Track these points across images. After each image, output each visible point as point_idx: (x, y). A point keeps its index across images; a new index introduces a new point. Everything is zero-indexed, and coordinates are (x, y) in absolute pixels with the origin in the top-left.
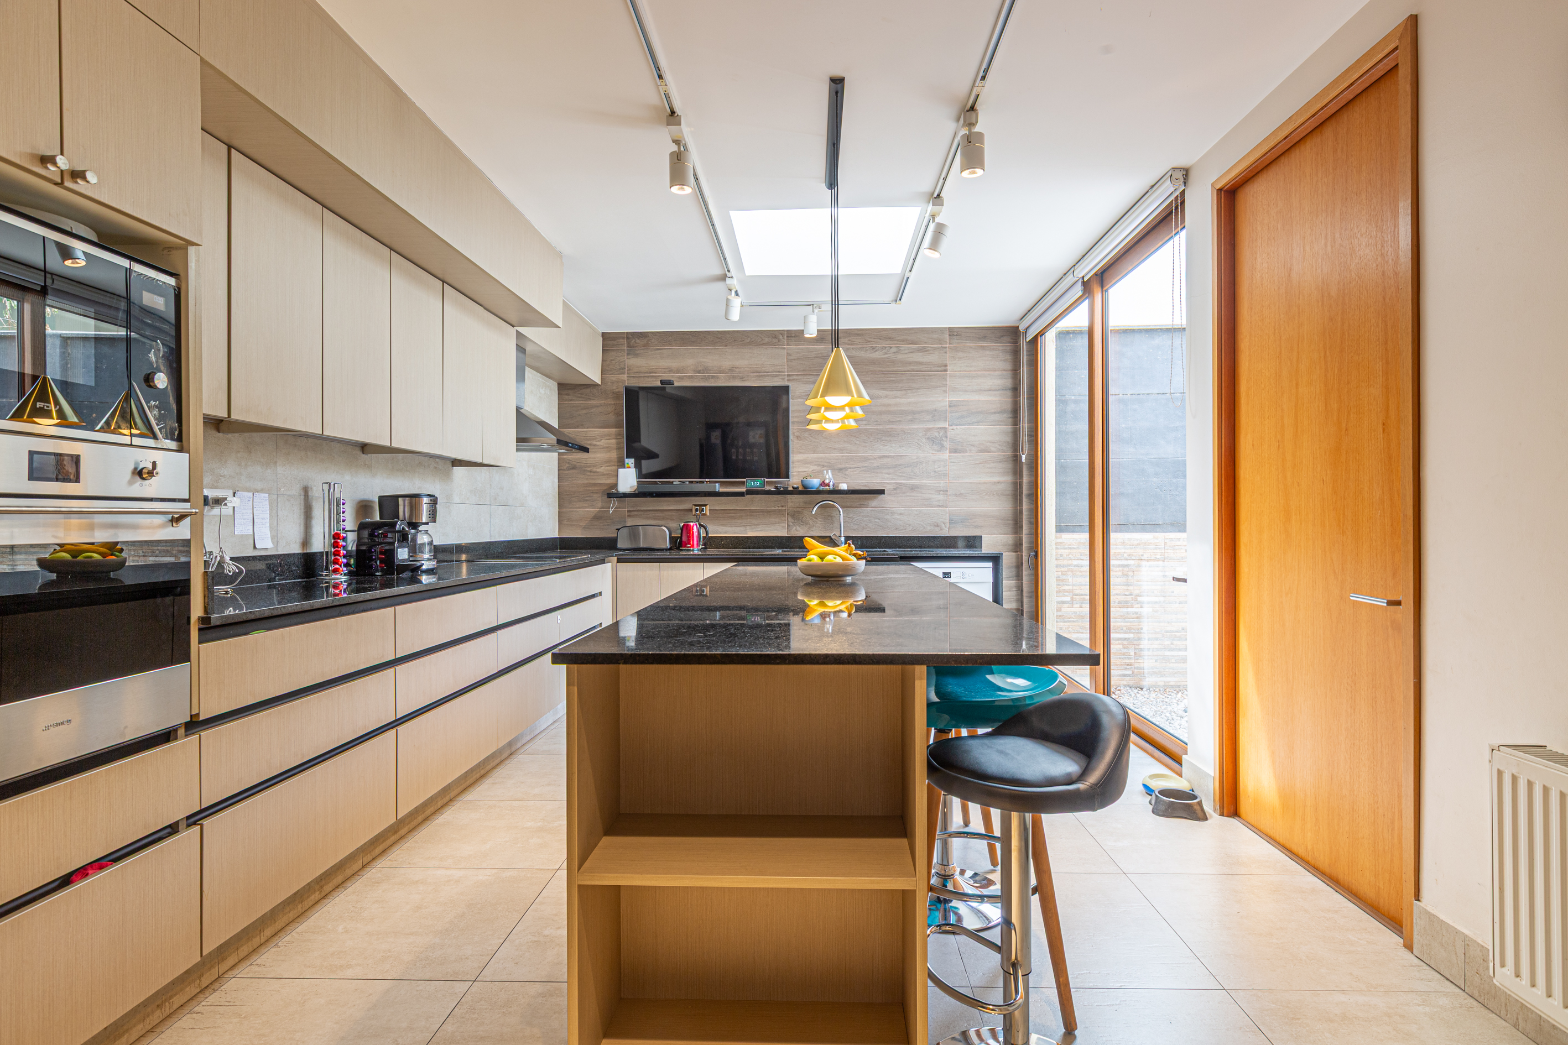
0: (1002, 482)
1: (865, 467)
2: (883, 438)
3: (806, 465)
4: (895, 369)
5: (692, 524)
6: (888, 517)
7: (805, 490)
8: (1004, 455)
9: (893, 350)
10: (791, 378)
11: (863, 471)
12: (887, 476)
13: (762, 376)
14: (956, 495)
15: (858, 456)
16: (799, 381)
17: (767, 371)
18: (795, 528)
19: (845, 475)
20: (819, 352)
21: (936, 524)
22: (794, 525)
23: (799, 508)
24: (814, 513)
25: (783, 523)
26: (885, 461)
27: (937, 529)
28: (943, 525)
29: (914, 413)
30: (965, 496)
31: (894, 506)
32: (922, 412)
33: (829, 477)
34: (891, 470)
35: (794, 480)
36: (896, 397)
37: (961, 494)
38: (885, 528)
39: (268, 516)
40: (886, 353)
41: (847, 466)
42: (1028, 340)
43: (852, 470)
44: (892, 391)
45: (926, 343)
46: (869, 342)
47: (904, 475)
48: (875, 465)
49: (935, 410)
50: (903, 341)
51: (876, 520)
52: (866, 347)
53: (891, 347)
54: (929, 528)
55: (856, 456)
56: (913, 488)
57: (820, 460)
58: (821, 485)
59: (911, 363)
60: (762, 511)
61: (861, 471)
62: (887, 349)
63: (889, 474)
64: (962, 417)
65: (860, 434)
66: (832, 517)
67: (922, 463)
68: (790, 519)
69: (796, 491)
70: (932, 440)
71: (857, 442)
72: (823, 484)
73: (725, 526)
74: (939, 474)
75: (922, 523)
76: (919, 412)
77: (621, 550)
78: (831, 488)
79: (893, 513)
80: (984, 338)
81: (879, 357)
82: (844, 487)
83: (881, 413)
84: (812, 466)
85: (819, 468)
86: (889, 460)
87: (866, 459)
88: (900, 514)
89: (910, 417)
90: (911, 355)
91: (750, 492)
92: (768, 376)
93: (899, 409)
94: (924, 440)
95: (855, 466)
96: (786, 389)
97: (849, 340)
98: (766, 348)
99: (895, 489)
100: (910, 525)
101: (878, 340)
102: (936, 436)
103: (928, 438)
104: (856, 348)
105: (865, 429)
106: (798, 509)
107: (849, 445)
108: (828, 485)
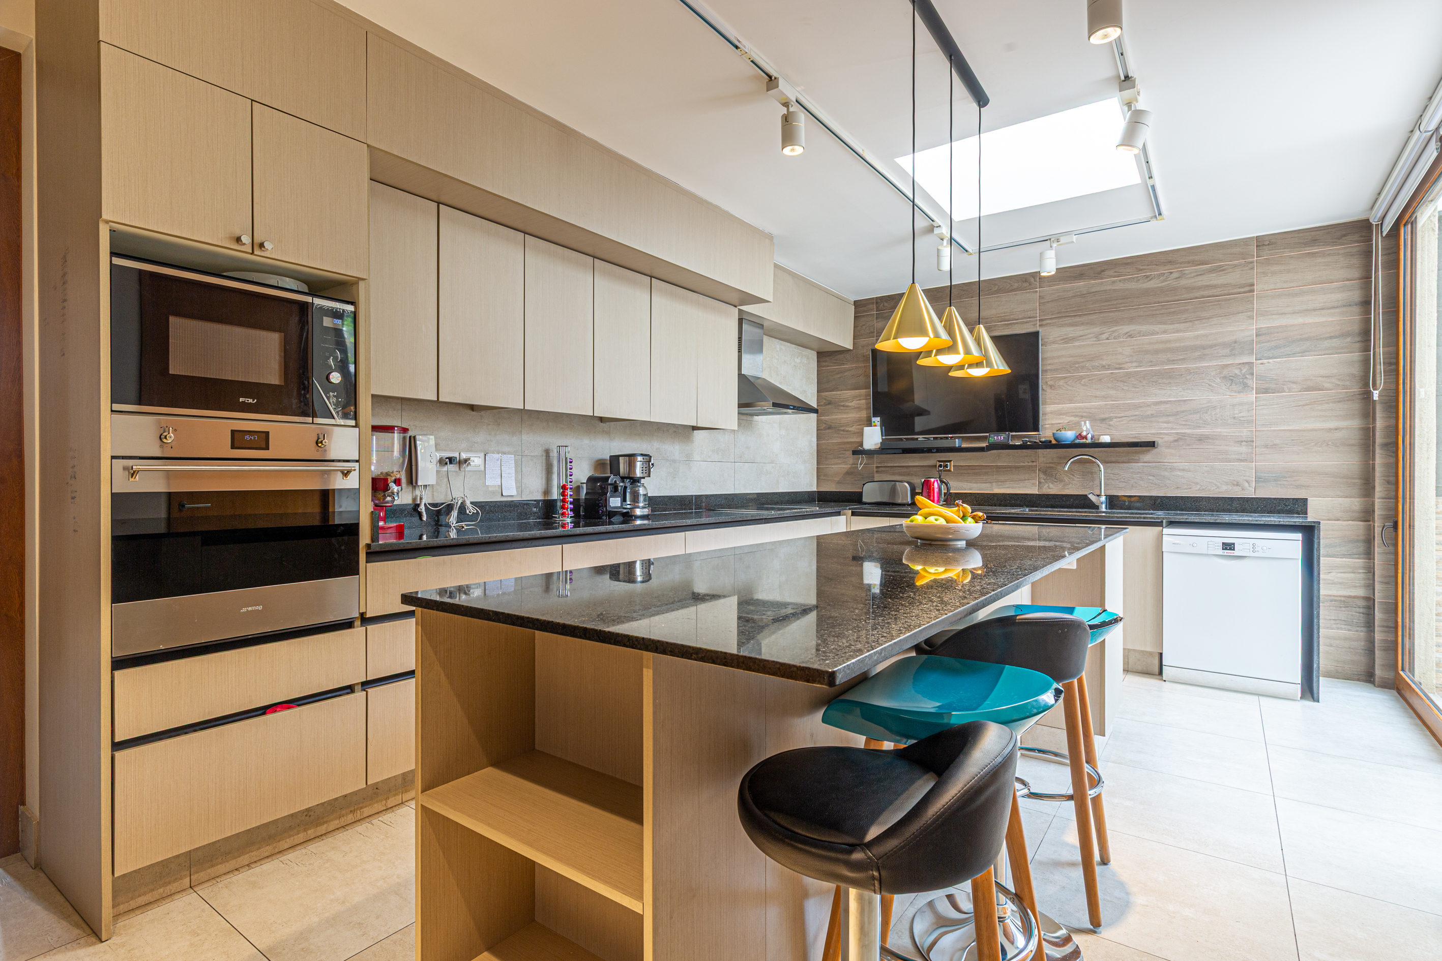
0: (1343, 428)
1: (1135, 415)
2: (1160, 381)
3: (1061, 416)
4: (1177, 298)
5: (932, 480)
6: (1166, 474)
7: (1059, 445)
8: (1346, 392)
9: (1175, 275)
10: (1044, 322)
11: (1132, 420)
12: (1165, 425)
13: (1010, 324)
14: (1266, 446)
15: (1126, 404)
16: (1053, 325)
17: (1016, 318)
18: (1047, 485)
19: (1110, 426)
20: (1078, 290)
21: (1235, 483)
22: (1046, 482)
23: (1052, 463)
24: (1066, 469)
25: (1034, 479)
26: (1162, 407)
27: (1237, 489)
28: (1246, 485)
29: (1203, 347)
30: (1281, 448)
31: (1174, 461)
32: (1215, 345)
33: (1087, 428)
34: (1170, 419)
35: (1046, 433)
36: (1178, 331)
37: (1275, 445)
38: (1162, 487)
39: (513, 471)
40: (1165, 281)
41: (1112, 415)
42: (1384, 235)
43: (1119, 419)
44: (1173, 324)
45: (1221, 261)
46: (1141, 270)
47: (1189, 423)
48: (1149, 413)
49: (1235, 342)
50: (1189, 262)
51: (1150, 477)
52: (1138, 277)
53: (1171, 273)
54: (1224, 488)
55: (1124, 404)
56: (1201, 439)
57: (1078, 410)
58: (1077, 437)
59: (1199, 288)
60: (1010, 467)
61: (1130, 421)
62: (1165, 275)
63: (1167, 422)
64: (1277, 347)
65: (1129, 378)
66: (1092, 473)
67: (1215, 408)
68: (1042, 476)
69: (1047, 445)
70: (1231, 380)
71: (1125, 388)
72: (1080, 436)
73: (970, 482)
74: (1240, 420)
75: (1214, 482)
76: (1211, 347)
77: (865, 504)
78: (1089, 441)
79: (1172, 469)
80: (1314, 241)
81: (1155, 286)
82: (1106, 439)
83: (1157, 352)
84: (1067, 418)
85: (1077, 419)
86: (1168, 406)
87: (1136, 407)
88: (1184, 470)
89: (1198, 353)
90: (1200, 278)
91: (992, 447)
92: (1017, 323)
93: (1183, 344)
94: (1218, 380)
95: (1122, 415)
96: (1036, 334)
97: (1116, 272)
98: (1016, 294)
99: (1176, 441)
100: (1197, 483)
101: (1154, 266)
102: (1236, 374)
103: (1225, 377)
104: (1124, 280)
105: (1135, 372)
106: (1051, 465)
107: (1115, 392)
108: (1086, 437)
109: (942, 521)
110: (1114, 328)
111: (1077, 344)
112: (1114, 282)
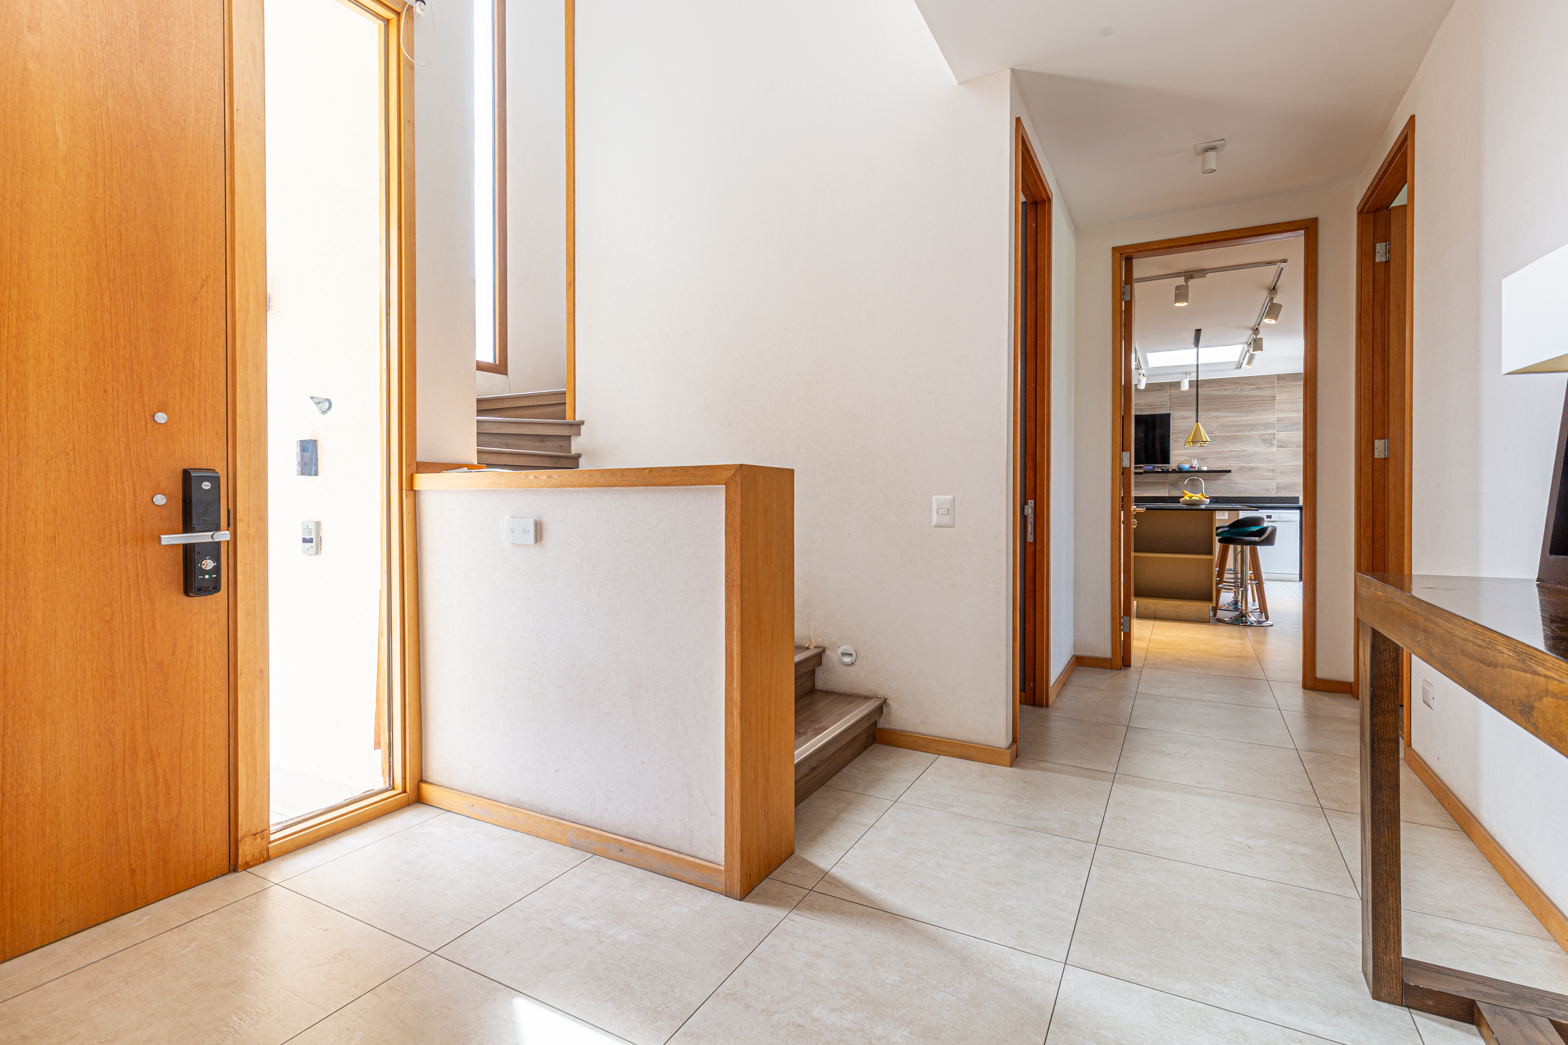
1: (1219, 457)
2: (1232, 441)
3: (1181, 457)
4: (1240, 400)
6: (1234, 486)
7: (1180, 471)
9: (1239, 389)
10: (1172, 408)
11: (1218, 459)
12: (1234, 462)
13: (1154, 408)
14: (1281, 473)
15: (1215, 451)
16: (1177, 411)
17: (1156, 405)
18: (1173, 492)
19: (1206, 462)
21: (1266, 490)
23: (1176, 480)
24: (1185, 483)
25: (1166, 489)
26: (1232, 453)
27: (1268, 493)
28: (1272, 490)
29: (1252, 425)
30: (1287, 473)
31: (1238, 480)
32: (1258, 424)
33: (1195, 463)
34: (1236, 459)
35: (1173, 465)
36: (1240, 417)
37: (1284, 472)
38: (1232, 492)
40: (1234, 392)
41: (1207, 457)
43: (1210, 459)
44: (1238, 413)
45: (1261, 384)
46: (1223, 386)
47: (1245, 461)
48: (1226, 456)
49: (1267, 423)
50: (1245, 384)
51: (1226, 488)
52: (1221, 389)
54: (1262, 492)
55: (1213, 451)
56: (1251, 469)
57: (1190, 454)
58: (1190, 468)
59: (1250, 397)
60: (1154, 483)
61: (1216, 460)
62: (1235, 389)
63: (1235, 461)
64: (1286, 427)
65: (1216, 438)
66: (1197, 485)
67: (1257, 454)
68: (1170, 487)
69: (1174, 471)
70: (1265, 441)
72: (1191, 467)
74: (1269, 460)
75: (1257, 489)
76: (1256, 425)
78: (1197, 469)
79: (1237, 483)
81: (1229, 394)
82: (1205, 469)
83: (1230, 426)
84: (1184, 458)
85: (1189, 458)
86: (1235, 453)
87: (1220, 453)
88: (1243, 484)
89: (1249, 428)
90: (1251, 392)
91: (1146, 472)
92: (1157, 408)
93: (1242, 423)
94: (1259, 441)
95: (1214, 457)
96: (1169, 415)
97: (1209, 386)
98: (1156, 393)
99: (1239, 470)
100: (1249, 490)
101: (1229, 384)
102: (1267, 439)
103: (1262, 440)
104: (1214, 390)
105: (1219, 435)
108: (1195, 468)
109: (1198, 499)
110: (1209, 413)
111: (1189, 420)
112: (1209, 390)
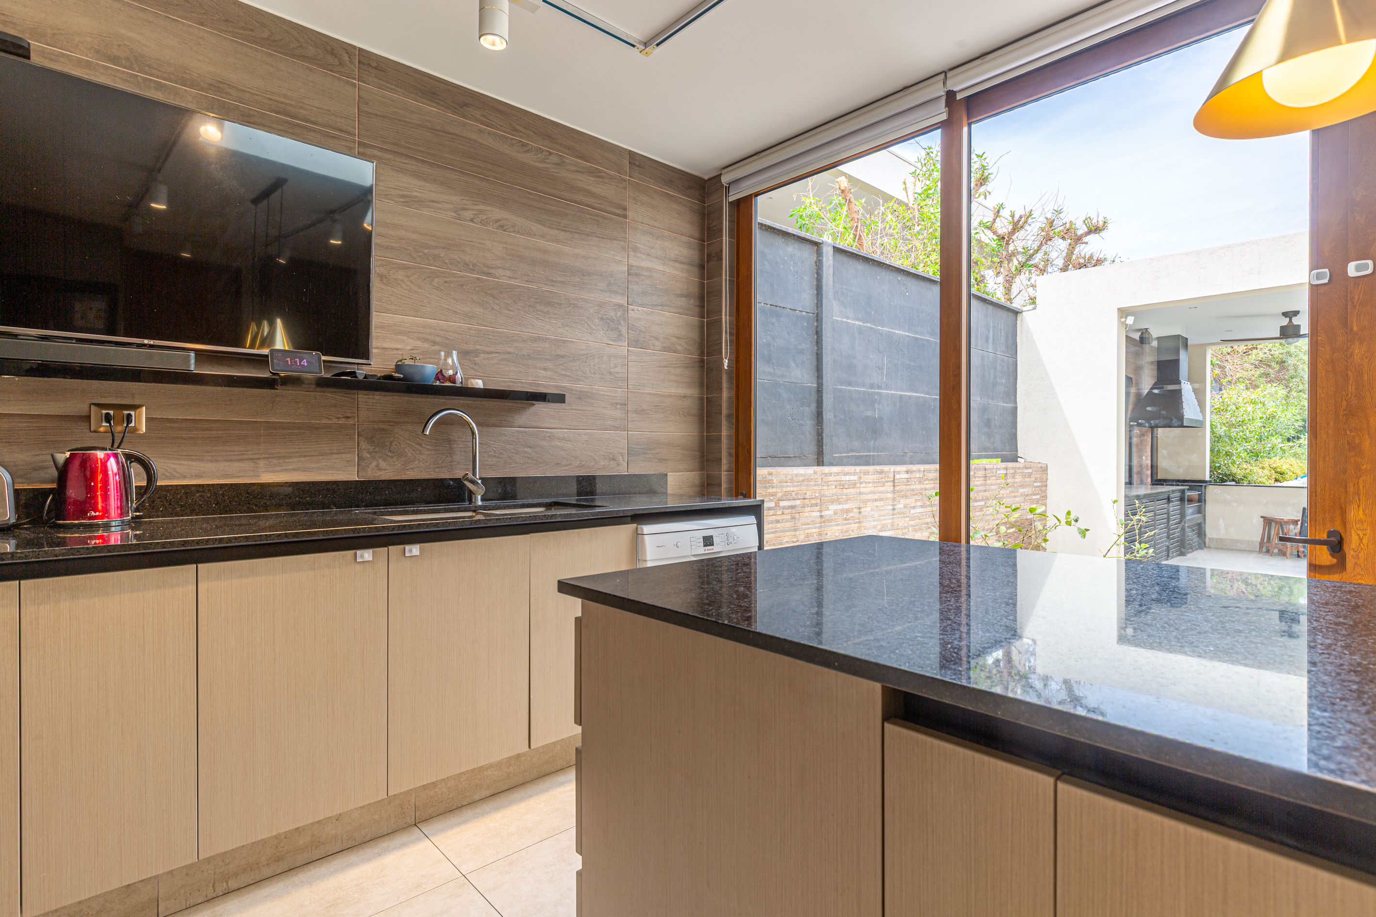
0: (688, 397)
1: (509, 353)
3: (400, 337)
5: (100, 454)
6: (545, 443)
8: (691, 358)
9: (554, 159)
11: (505, 359)
13: (298, 125)
14: (636, 412)
15: (497, 333)
16: (385, 164)
17: (313, 119)
18: (375, 463)
19: (475, 364)
20: (428, 118)
21: (611, 456)
22: (374, 458)
23: (383, 422)
24: (428, 433)
25: (349, 452)
27: (613, 464)
28: (621, 458)
29: (584, 273)
30: (647, 414)
31: (554, 426)
32: (593, 273)
33: (452, 364)
36: (557, 241)
37: (643, 410)
38: (540, 463)
40: (543, 161)
41: (478, 347)
42: (731, 199)
43: (487, 356)
44: (552, 228)
45: (599, 164)
46: (517, 130)
47: (569, 374)
49: (612, 276)
50: (569, 148)
51: (526, 449)
52: (512, 139)
53: (551, 154)
55: (494, 332)
56: (583, 397)
57: (428, 331)
58: (437, 378)
59: (579, 190)
60: (299, 427)
61: (501, 360)
62: (544, 153)
64: (645, 293)
65: (501, 293)
67: (593, 356)
68: (364, 445)
69: (380, 383)
70: (607, 323)
71: (496, 307)
72: (440, 375)
73: (197, 460)
74: (615, 377)
75: (593, 455)
76: (589, 273)
78: (457, 382)
79: (552, 437)
80: (669, 183)
81: (532, 163)
82: (479, 384)
83: (534, 262)
84: (411, 341)
85: (433, 343)
86: (547, 345)
87: (510, 339)
88: (563, 439)
89: (577, 279)
92: (315, 131)
93: (561, 261)
94: (596, 321)
95: (491, 349)
97: (483, 116)
98: (311, 70)
100: (576, 458)
101: (531, 133)
102: (612, 317)
103: (602, 319)
104: (495, 135)
105: (509, 285)
106: (382, 426)
107: (482, 311)
108: (452, 379)
110: (482, 207)
111: (425, 212)
112: (481, 131)
